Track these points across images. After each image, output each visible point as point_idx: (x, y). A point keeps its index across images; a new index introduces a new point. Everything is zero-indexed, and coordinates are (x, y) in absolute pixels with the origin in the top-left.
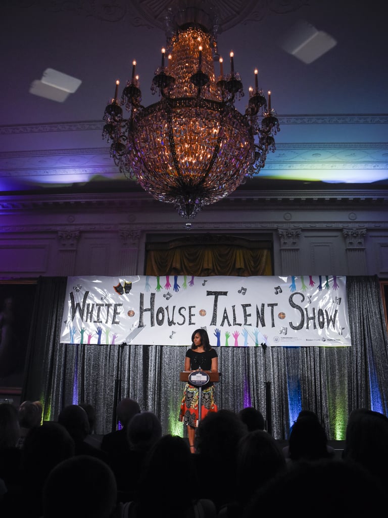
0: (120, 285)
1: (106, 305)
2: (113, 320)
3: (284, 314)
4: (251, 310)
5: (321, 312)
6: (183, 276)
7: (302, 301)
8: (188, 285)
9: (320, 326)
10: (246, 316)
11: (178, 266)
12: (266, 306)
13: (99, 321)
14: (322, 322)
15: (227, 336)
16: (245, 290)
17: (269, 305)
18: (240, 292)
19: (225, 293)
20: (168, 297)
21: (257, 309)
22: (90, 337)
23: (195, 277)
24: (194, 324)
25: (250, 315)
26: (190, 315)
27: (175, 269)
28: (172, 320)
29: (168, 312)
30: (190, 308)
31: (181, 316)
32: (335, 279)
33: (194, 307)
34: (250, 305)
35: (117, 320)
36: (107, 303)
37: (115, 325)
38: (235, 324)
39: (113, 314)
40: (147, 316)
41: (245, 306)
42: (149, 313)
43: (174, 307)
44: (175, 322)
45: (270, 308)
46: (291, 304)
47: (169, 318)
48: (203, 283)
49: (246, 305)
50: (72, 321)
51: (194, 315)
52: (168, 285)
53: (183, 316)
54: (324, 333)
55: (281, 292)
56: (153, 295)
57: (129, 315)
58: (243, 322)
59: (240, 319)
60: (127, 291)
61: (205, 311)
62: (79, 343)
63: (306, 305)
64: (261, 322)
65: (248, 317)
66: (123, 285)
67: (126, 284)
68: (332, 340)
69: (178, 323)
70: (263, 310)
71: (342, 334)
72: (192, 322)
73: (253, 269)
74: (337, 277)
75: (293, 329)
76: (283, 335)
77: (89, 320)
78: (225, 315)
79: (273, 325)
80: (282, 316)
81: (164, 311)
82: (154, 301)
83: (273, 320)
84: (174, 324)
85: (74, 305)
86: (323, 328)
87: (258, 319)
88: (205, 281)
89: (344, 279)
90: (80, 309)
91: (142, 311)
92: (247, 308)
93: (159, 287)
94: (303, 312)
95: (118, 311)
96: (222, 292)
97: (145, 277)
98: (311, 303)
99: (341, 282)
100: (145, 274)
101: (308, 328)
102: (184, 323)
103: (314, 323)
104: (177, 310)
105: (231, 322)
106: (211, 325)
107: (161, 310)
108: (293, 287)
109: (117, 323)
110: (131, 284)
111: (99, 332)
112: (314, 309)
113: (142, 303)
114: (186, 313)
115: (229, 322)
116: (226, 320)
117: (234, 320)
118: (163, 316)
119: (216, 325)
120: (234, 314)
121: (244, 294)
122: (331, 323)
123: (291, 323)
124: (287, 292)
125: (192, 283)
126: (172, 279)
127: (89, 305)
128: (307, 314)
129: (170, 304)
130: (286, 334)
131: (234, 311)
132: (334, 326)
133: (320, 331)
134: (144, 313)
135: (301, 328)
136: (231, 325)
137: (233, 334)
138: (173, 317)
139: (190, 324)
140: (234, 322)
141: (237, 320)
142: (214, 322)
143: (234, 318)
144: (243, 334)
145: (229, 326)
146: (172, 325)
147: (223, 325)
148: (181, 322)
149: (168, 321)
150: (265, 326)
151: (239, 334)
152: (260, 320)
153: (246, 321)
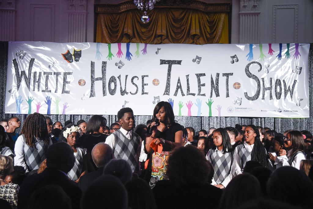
0: (69, 52)
1: (55, 73)
2: (63, 90)
3: (239, 84)
4: (205, 80)
5: (278, 82)
6: (135, 44)
7: (259, 71)
8: (141, 53)
9: (276, 97)
10: (200, 85)
11: (130, 32)
12: (221, 76)
13: (47, 90)
14: (279, 93)
15: (181, 106)
16: (200, 58)
17: (224, 75)
18: (194, 61)
19: (179, 62)
20: (119, 65)
21: (212, 78)
22: (38, 107)
23: (148, 45)
24: (146, 93)
25: (204, 85)
26: (143, 85)
27: (127, 35)
28: (125, 90)
29: (120, 81)
30: (143, 77)
31: (134, 86)
32: (297, 47)
33: (147, 76)
34: (204, 75)
35: (67, 89)
36: (56, 71)
37: (65, 94)
38: (189, 94)
39: (62, 83)
40: (98, 85)
41: (199, 76)
42: (101, 82)
43: (127, 76)
44: (127, 92)
45: (225, 77)
46: (247, 73)
47: (121, 88)
48: (157, 51)
49: (200, 74)
50: (18, 89)
51: (147, 84)
52: (120, 53)
53: (136, 86)
54: (280, 104)
55: (238, 61)
56: (104, 63)
57: (80, 85)
58: (196, 92)
59: (194, 88)
60: (77, 59)
61: (158, 81)
62: (27, 113)
63: (263, 75)
64: (215, 92)
65: (202, 87)
66: (72, 53)
67: (75, 51)
68: (289, 111)
69: (130, 93)
70: (217, 80)
71: (300, 106)
72: (145, 92)
73: (208, 36)
74: (300, 44)
75: (248, 99)
76: (237, 106)
77: (36, 89)
78: (179, 85)
79: (228, 96)
80: (237, 86)
81: (116, 80)
82: (105, 70)
83: (228, 90)
84: (127, 93)
85: (19, 73)
86: (279, 98)
87: (212, 89)
88: (159, 49)
89: (307, 47)
90: (26, 77)
91: (93, 80)
92: (201, 78)
93: (110, 55)
94: (259, 82)
95: (68, 80)
96: (175, 61)
97: (96, 44)
98: (268, 72)
99: (303, 49)
100: (95, 41)
101: (263, 98)
102: (136, 93)
103: (271, 94)
104: (129, 79)
105: (185, 92)
106: (164, 94)
107: (113, 79)
108: (251, 55)
109: (67, 92)
110: (81, 51)
111: (49, 102)
112: (271, 79)
113: (93, 72)
114: (138, 82)
115: (182, 92)
116: (179, 90)
117: (187, 89)
118: (115, 86)
119: (169, 95)
120: (188, 84)
121: (199, 62)
122: (289, 94)
123: (247, 93)
124: (244, 61)
125: (145, 51)
126: (124, 46)
127: (35, 73)
128: (263, 84)
129: (123, 72)
130: (241, 104)
131: (188, 80)
132: (291, 97)
133: (276, 102)
134: (96, 82)
135: (257, 98)
136: (184, 95)
137: (186, 104)
138: (125, 86)
139: (143, 94)
140: (187, 92)
141: (190, 89)
142: (167, 92)
143: (187, 87)
144: (197, 104)
145: (183, 96)
146: (124, 94)
147: (177, 94)
148: (134, 92)
149: (121, 90)
150: (219, 96)
151: (193, 104)
152: (214, 90)
153: (200, 91)
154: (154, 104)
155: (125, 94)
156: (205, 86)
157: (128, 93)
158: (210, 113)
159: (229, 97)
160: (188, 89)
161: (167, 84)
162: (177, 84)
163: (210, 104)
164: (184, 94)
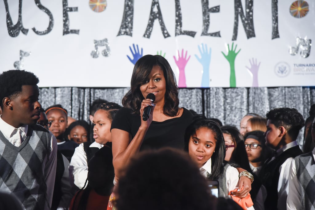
10: (208, 10)
25: (216, 9)
26: (66, 10)
28: (19, 23)
31: (42, 13)
44: (25, 26)
47: (8, 17)
51: (76, 9)
53: (48, 12)
58: (198, 28)
64: (245, 27)
65: (212, 15)
69: (34, 29)
72: (71, 28)
76: (300, 59)
78: (155, 10)
79: (276, 34)
80: (300, 9)
83: (276, 20)
84: (25, 31)
87: (237, 18)
102: (49, 30)
106: (120, 34)
115: (163, 29)
116: (157, 22)
117: (177, 21)
119: (131, 35)
120: (178, 7)
130: (308, 55)
136: (169, 36)
137: (174, 57)
138: (20, 12)
139: (66, 32)
140: (176, 28)
141: (183, 21)
142: (126, 27)
143: (177, 16)
144: (200, 57)
145: (165, 37)
146: (17, 34)
147: (150, 34)
148: (43, 27)
149: (8, 23)
150: (254, 36)
151: (190, 57)
152: (243, 21)
153: (208, 26)
154: (93, 57)
155: (21, 33)
156: (218, 11)
157: (27, 30)
158: (233, 78)
159: (278, 37)
160: (179, 21)
161: (125, 8)
162: (152, 9)
163: (231, 57)
164: (167, 33)
